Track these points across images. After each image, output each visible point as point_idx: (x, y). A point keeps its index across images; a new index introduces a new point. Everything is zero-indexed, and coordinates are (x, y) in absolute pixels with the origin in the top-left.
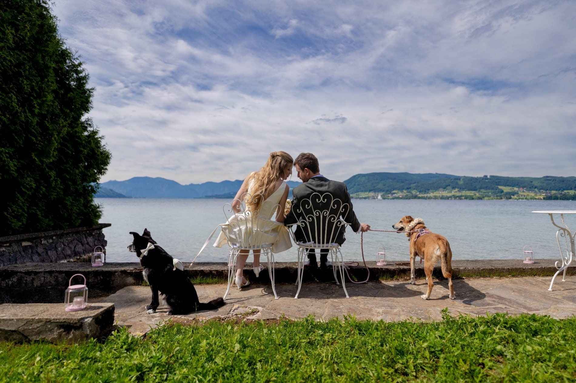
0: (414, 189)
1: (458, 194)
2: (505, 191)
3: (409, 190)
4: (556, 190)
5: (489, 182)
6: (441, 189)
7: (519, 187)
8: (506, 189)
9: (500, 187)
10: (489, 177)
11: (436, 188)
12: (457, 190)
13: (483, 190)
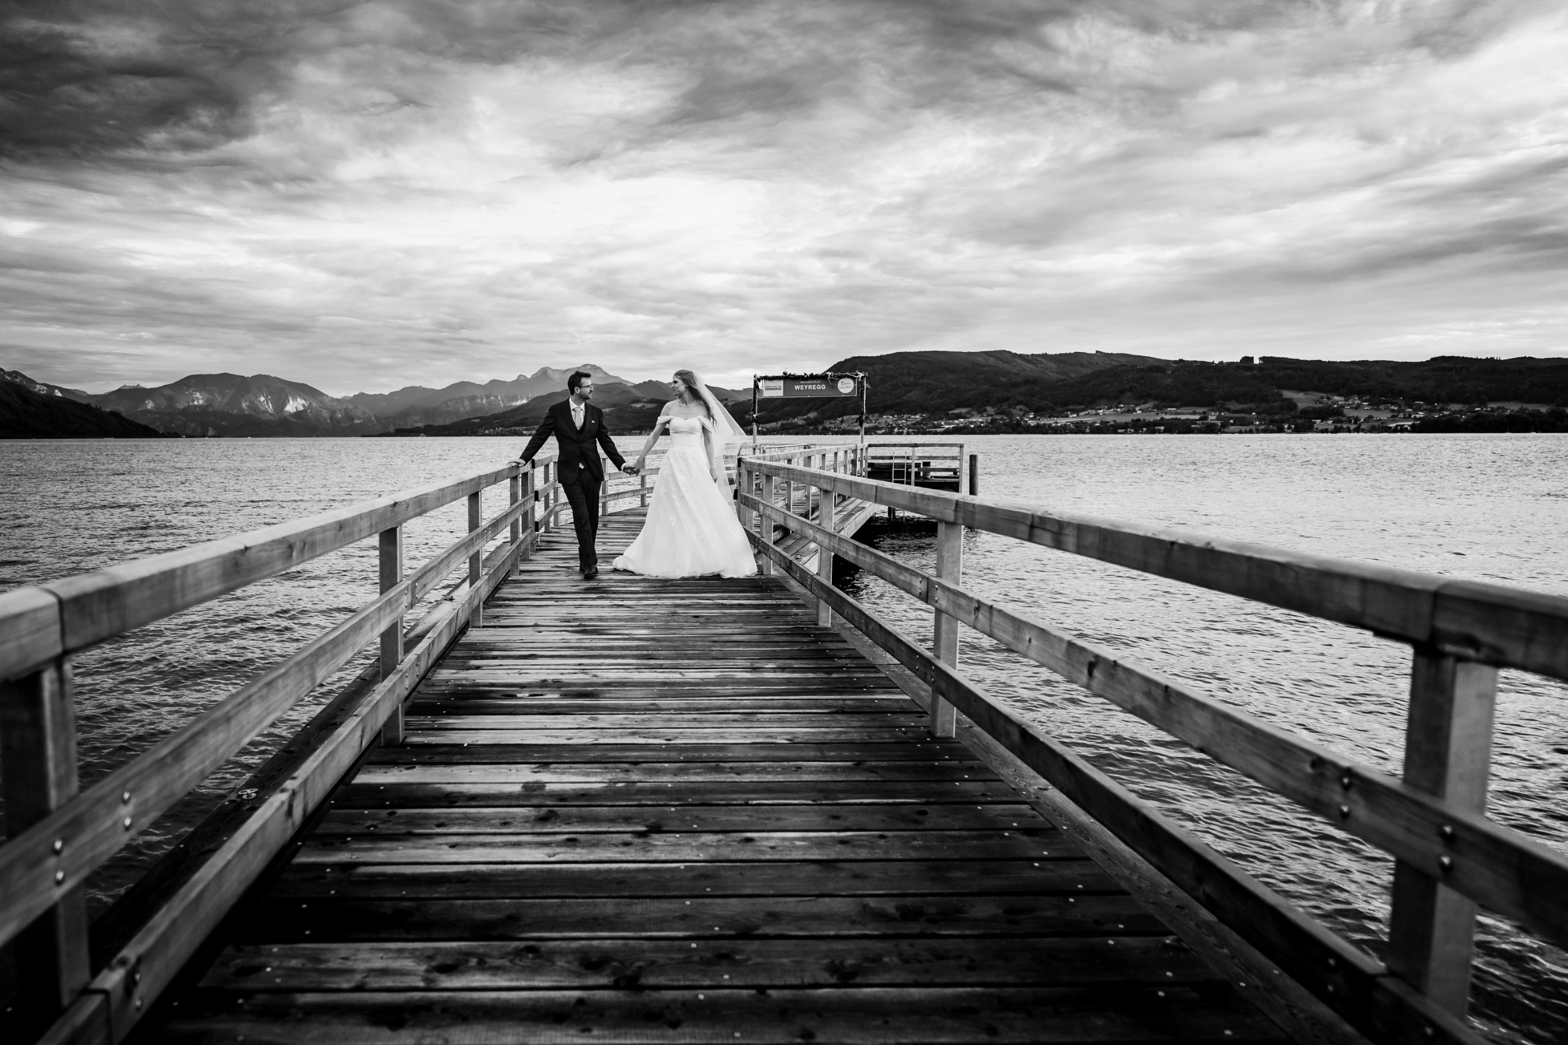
0: (1019, 403)
1: (1152, 417)
2: (1301, 406)
3: (1005, 407)
4: (1464, 402)
5: (1254, 377)
6: (1102, 401)
7: (1347, 395)
8: (1303, 400)
9: (1288, 394)
10: (1256, 361)
11: (1090, 402)
12: (1150, 405)
13: (1234, 406)
